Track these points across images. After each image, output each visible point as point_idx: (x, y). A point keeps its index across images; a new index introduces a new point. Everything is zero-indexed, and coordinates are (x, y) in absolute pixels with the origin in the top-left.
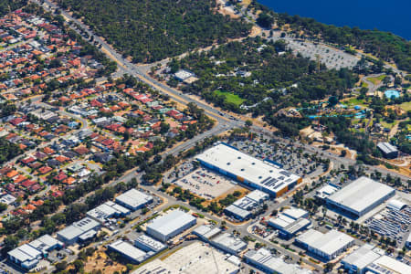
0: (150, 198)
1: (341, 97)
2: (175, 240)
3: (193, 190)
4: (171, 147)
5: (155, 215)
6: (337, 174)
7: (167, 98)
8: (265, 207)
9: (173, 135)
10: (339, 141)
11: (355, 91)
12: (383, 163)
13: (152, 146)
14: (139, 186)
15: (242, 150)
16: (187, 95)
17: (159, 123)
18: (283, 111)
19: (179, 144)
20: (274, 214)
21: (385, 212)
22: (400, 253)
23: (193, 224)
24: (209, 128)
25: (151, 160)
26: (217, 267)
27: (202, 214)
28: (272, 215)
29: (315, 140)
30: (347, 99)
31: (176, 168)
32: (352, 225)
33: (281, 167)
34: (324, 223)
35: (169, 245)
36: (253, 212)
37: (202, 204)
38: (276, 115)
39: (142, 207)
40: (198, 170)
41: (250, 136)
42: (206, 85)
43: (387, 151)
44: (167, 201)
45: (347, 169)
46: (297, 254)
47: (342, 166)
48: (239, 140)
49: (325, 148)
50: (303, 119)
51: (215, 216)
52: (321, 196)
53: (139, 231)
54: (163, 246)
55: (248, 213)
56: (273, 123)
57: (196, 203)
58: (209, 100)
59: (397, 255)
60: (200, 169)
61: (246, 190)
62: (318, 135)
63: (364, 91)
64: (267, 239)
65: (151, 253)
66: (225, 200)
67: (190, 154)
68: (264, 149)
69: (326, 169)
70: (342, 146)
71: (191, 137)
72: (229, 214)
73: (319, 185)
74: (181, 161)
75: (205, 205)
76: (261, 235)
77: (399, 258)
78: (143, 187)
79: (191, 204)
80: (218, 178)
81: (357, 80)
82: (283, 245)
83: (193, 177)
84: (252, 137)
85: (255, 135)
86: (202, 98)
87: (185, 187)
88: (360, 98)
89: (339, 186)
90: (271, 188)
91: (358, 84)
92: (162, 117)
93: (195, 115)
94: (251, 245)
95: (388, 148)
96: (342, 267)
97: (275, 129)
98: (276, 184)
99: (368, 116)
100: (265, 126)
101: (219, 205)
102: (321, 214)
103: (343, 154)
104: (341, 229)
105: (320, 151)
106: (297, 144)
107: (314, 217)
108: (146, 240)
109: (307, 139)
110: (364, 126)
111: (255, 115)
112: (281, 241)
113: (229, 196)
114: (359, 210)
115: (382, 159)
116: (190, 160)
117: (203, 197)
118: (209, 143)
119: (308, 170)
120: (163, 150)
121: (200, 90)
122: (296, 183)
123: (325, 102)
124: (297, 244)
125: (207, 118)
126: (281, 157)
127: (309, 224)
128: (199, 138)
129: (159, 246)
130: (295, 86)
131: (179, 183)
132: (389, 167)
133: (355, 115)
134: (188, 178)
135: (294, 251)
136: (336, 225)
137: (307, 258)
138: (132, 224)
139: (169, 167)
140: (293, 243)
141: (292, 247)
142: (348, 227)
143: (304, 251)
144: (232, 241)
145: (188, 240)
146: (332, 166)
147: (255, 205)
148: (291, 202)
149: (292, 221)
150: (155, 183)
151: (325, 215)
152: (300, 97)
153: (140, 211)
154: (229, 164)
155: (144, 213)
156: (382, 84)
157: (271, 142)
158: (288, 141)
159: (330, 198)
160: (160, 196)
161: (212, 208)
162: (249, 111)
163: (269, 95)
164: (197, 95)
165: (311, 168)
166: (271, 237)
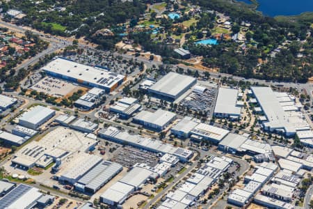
0: (15, 100)
1: (138, 20)
2: (43, 127)
3: (46, 92)
4: (20, 63)
5: (22, 112)
6: (151, 72)
7: (6, 30)
8: (105, 99)
9: (21, 55)
10: (146, 50)
11: (147, 16)
12: (182, 62)
13: (5, 64)
14: (3, 93)
15: (75, 61)
16: (20, 27)
17: (6, 47)
18: (99, 32)
19: (26, 61)
20: (112, 103)
21: (193, 95)
22: (211, 121)
23: (53, 115)
24: (45, 48)
25: (8, 73)
26: (81, 142)
27: (58, 108)
28: (110, 104)
29: (128, 50)
30: (142, 22)
31: (29, 77)
32: (171, 105)
33: (109, 70)
34: (150, 106)
35: (39, 131)
36: (96, 102)
37: (56, 101)
38: (95, 35)
39: (10, 106)
40: (45, 78)
41: (78, 51)
42: (34, 18)
43: (183, 54)
44: (28, 101)
45: (157, 68)
46: (136, 128)
47: (154, 66)
48: (71, 54)
49: (137, 55)
50: (116, 36)
51: (67, 108)
52: (144, 88)
53: (13, 123)
54: (35, 132)
55: (92, 104)
56: (94, 41)
57: (51, 101)
58: (39, 29)
59: (209, 123)
60: (47, 77)
61: (86, 89)
62: (130, 47)
63: (154, 15)
64: (111, 121)
65: (27, 138)
66: (73, 97)
67: (36, 67)
68: (92, 59)
69: (142, 69)
70: (149, 53)
71: (33, 56)
72: (78, 106)
73: (140, 80)
74: (31, 73)
75: (58, 101)
76: (106, 118)
77: (211, 124)
78: (6, 93)
79: (47, 102)
80: (63, 82)
81: (146, 8)
82: (124, 124)
83: (44, 83)
84: (80, 52)
85: (82, 50)
86: (33, 28)
87: (39, 91)
88: (151, 20)
89: (155, 80)
90: (106, 85)
91: (148, 10)
92: (6, 43)
93: (32, 40)
94: (101, 126)
95: (182, 52)
96: (172, 134)
97: (95, 46)
98: (109, 82)
99: (161, 32)
100: (87, 43)
101: (69, 101)
102: (146, 100)
103: (152, 58)
104: (164, 108)
105: (134, 58)
106: (116, 54)
107: (142, 103)
108: (21, 129)
109: (122, 50)
110: (160, 39)
111: (78, 37)
112: (122, 121)
113: (74, 94)
114: (175, 95)
115: (180, 60)
116: (37, 71)
117: (54, 96)
118: (49, 58)
119: (129, 71)
120: (15, 66)
121: (30, 22)
122: (122, 81)
123: (127, 24)
124: (135, 121)
125: (42, 41)
126: (106, 64)
127: (140, 107)
128: (40, 55)
129: (32, 132)
130: (102, 14)
131: (34, 88)
132: (187, 64)
133: (152, 31)
134: (40, 83)
135: (134, 127)
136: (159, 107)
137: (144, 130)
138: (6, 119)
139: (23, 78)
140: (132, 122)
141: (131, 124)
142: (169, 107)
143: (141, 126)
144: (86, 123)
145: (52, 126)
146: (146, 67)
147: (96, 98)
148: (122, 94)
149: (127, 106)
150: (15, 89)
151: (149, 101)
152: (109, 21)
153: (10, 110)
154: (69, 71)
155: (13, 111)
156: (165, 10)
157: (95, 54)
158: (108, 53)
159: (151, 88)
160: (21, 98)
161: (64, 103)
162: (72, 35)
163: (84, 22)
164: (28, 26)
165: (131, 69)
166: (114, 119)
